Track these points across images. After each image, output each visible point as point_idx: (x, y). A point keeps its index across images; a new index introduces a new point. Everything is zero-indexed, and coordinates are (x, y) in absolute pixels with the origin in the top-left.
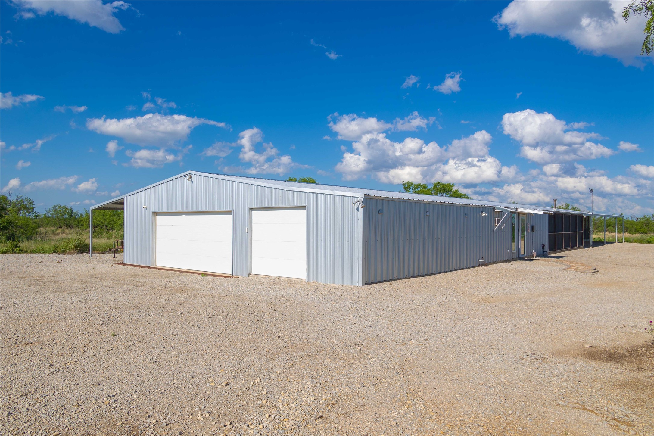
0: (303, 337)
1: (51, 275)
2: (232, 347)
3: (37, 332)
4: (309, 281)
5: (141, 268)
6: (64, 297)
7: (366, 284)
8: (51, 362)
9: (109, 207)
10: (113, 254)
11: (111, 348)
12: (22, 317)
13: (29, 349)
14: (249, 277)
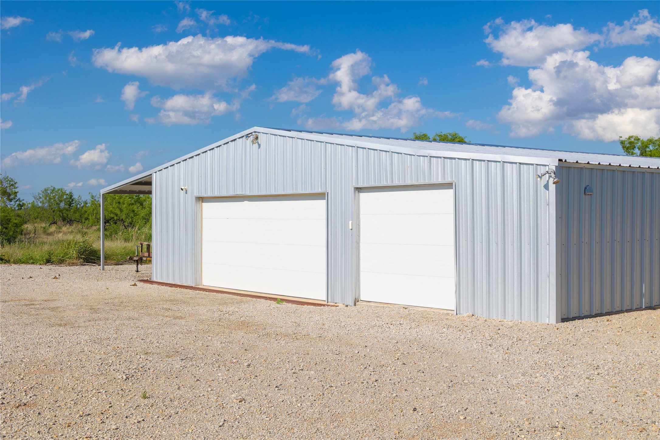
0: (457, 411)
1: (46, 298)
2: (335, 424)
3: (31, 388)
4: (460, 314)
5: (179, 289)
6: (66, 333)
7: (564, 320)
8: (55, 436)
9: (128, 190)
10: (135, 266)
11: (142, 419)
12: (8, 363)
13: (22, 413)
14: (355, 305)
